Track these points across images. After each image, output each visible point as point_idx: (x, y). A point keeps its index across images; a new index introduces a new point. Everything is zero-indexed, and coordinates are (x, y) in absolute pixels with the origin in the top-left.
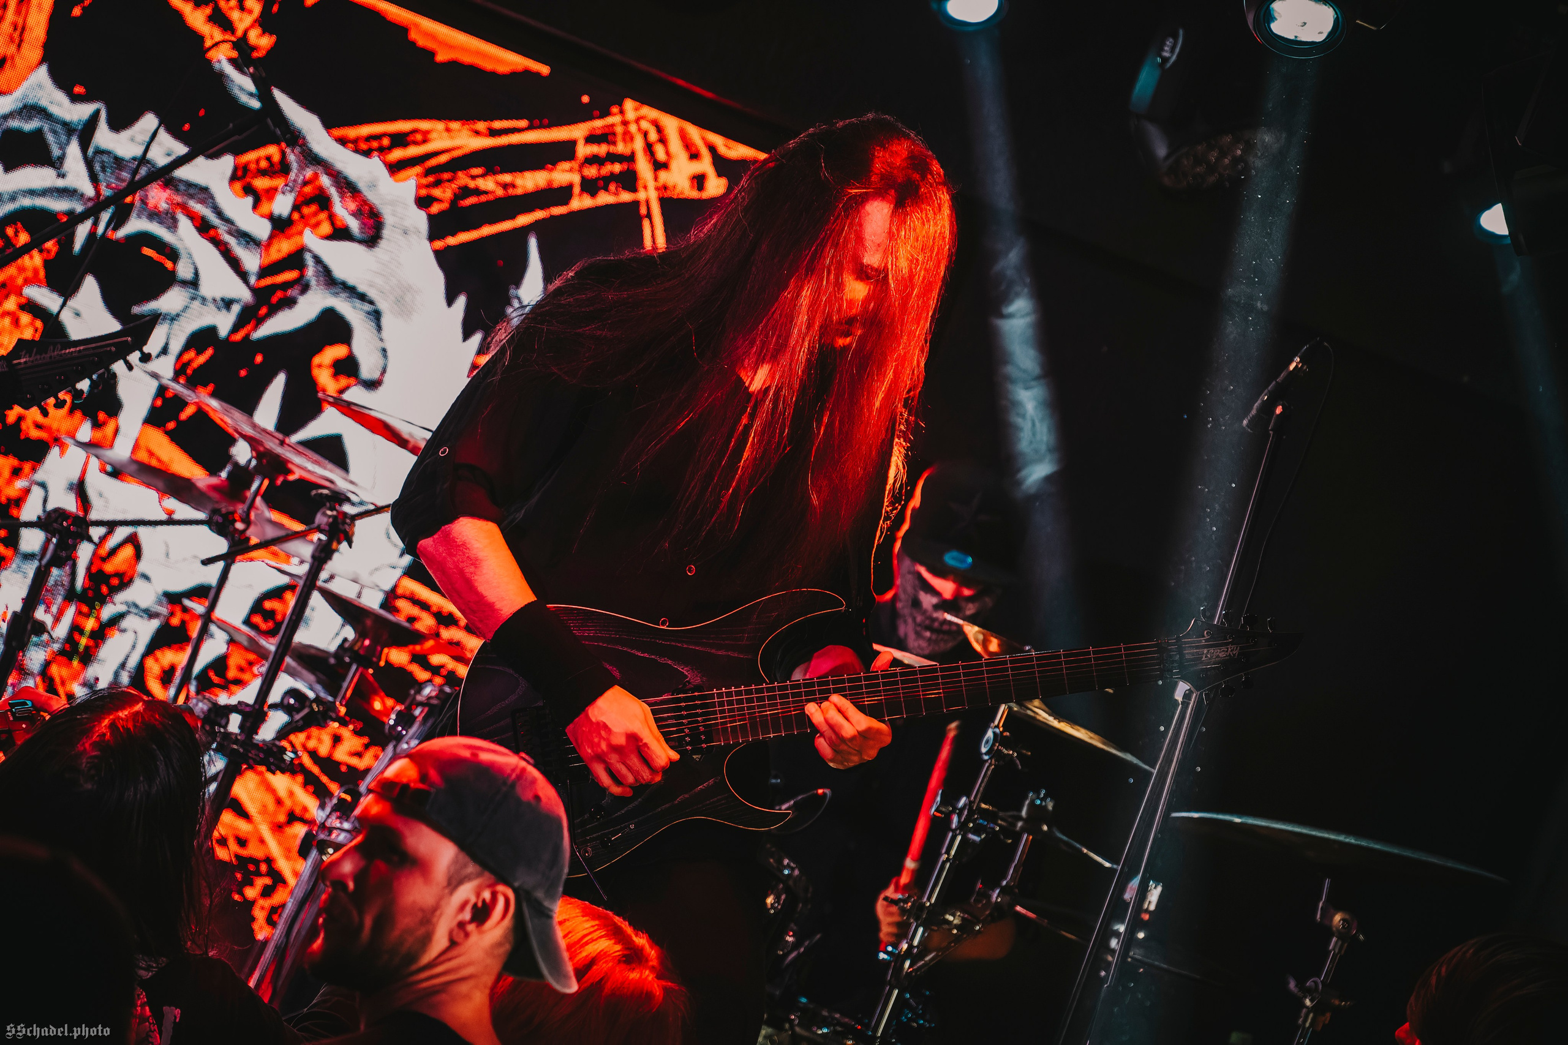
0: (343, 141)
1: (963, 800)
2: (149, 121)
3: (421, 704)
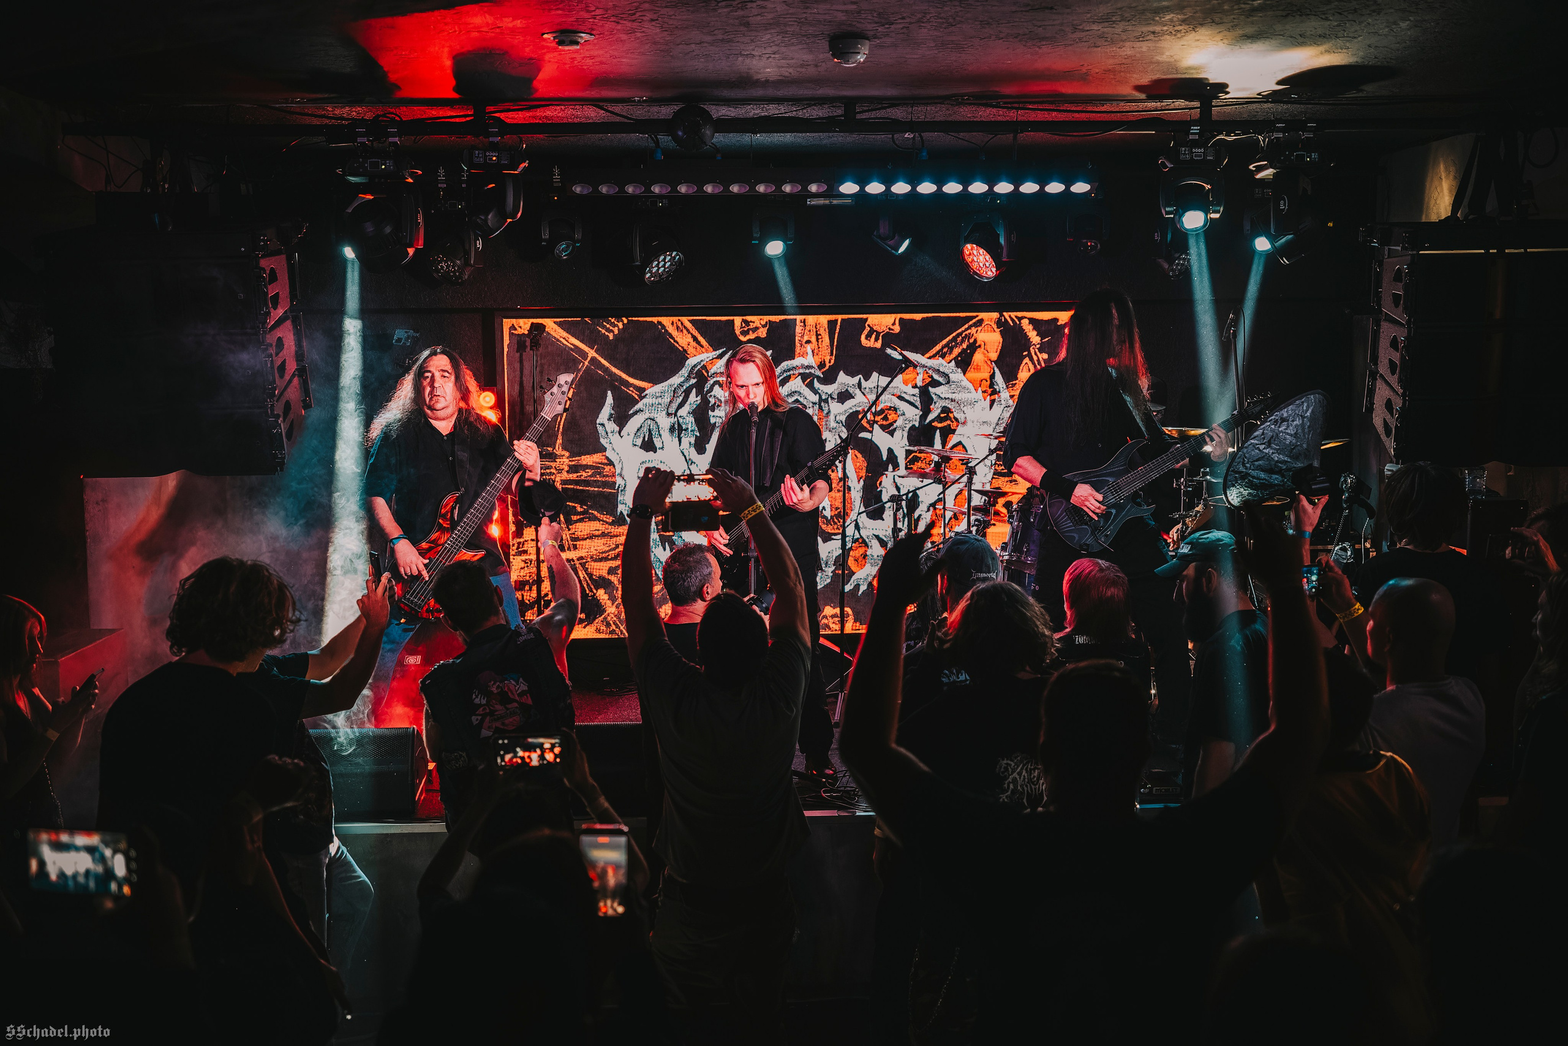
0: (930, 358)
1: (1182, 479)
2: (875, 375)
3: (1014, 511)
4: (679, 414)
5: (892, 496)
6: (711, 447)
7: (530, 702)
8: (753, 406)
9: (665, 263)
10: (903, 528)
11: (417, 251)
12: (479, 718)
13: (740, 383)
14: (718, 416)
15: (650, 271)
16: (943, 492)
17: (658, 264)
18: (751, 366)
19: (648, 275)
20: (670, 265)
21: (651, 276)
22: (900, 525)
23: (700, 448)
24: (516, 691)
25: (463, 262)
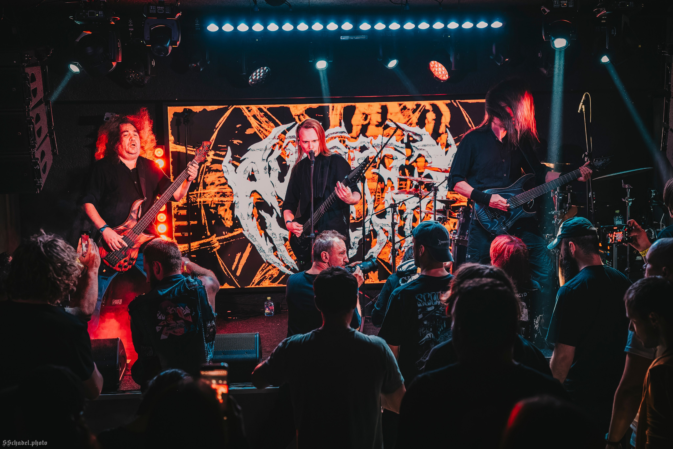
2: (380, 136)
4: (268, 160)
5: (391, 204)
6: (287, 178)
7: (191, 320)
8: (311, 153)
9: (260, 73)
10: (398, 223)
11: (118, 64)
12: (161, 327)
13: (305, 140)
14: (291, 161)
15: (252, 78)
16: (420, 202)
17: (256, 74)
18: (312, 130)
19: (250, 81)
20: (263, 75)
21: (253, 81)
22: (395, 221)
23: (281, 179)
24: (183, 314)
25: (144, 74)
